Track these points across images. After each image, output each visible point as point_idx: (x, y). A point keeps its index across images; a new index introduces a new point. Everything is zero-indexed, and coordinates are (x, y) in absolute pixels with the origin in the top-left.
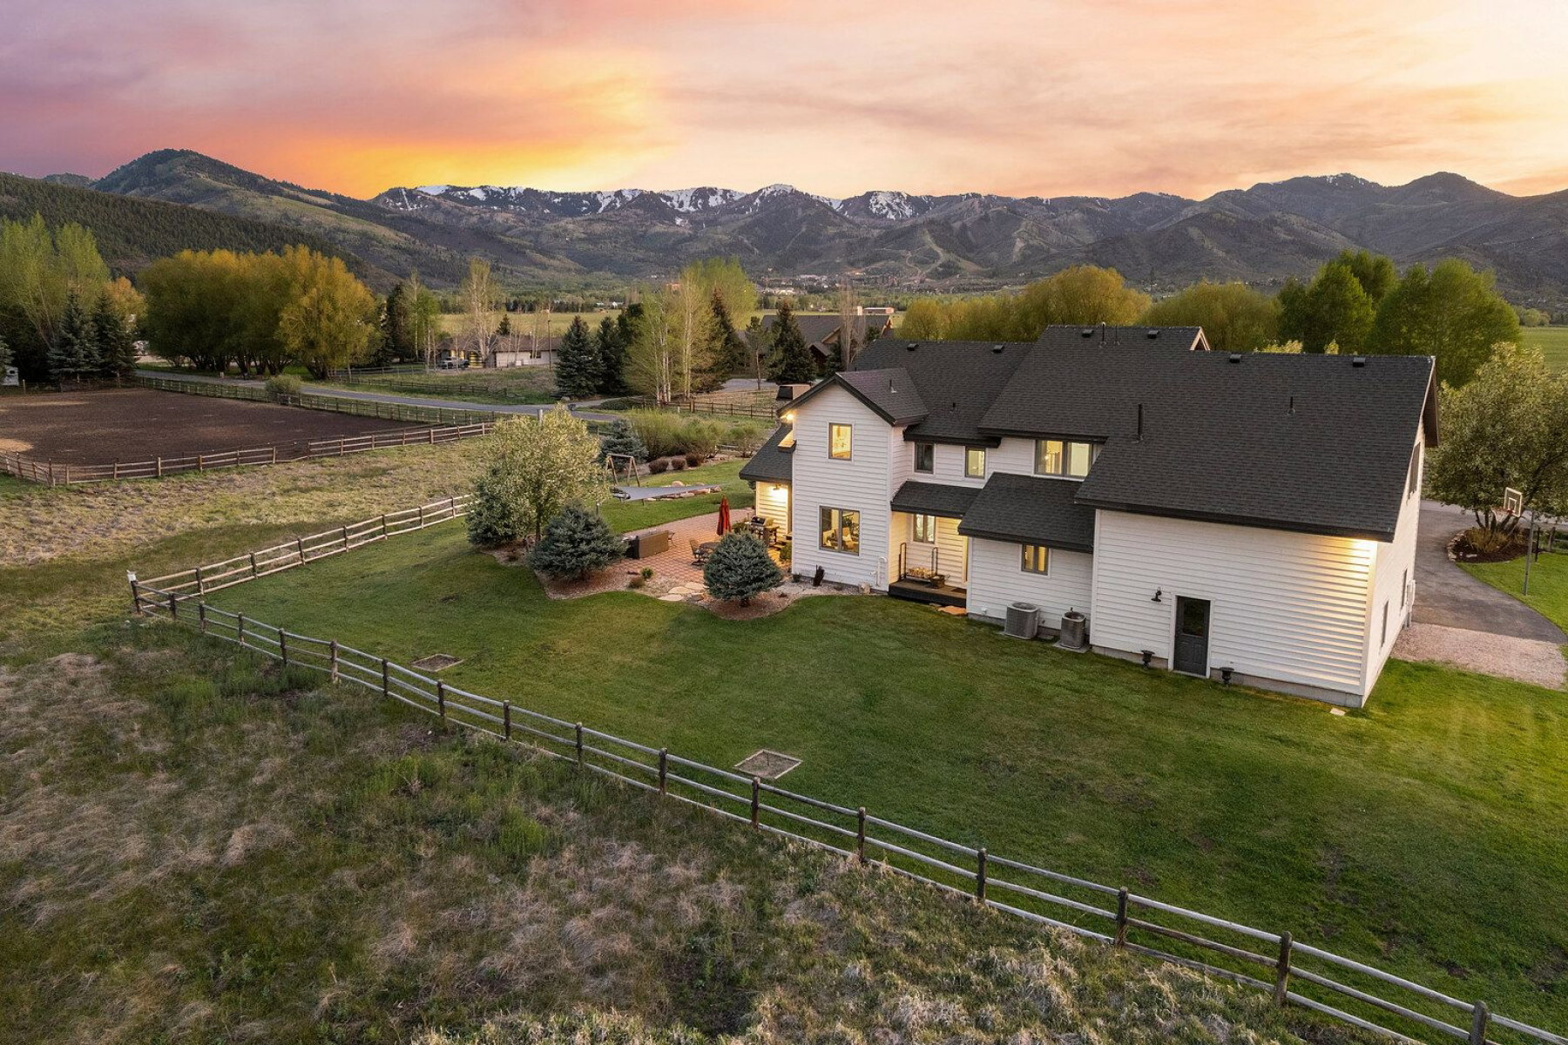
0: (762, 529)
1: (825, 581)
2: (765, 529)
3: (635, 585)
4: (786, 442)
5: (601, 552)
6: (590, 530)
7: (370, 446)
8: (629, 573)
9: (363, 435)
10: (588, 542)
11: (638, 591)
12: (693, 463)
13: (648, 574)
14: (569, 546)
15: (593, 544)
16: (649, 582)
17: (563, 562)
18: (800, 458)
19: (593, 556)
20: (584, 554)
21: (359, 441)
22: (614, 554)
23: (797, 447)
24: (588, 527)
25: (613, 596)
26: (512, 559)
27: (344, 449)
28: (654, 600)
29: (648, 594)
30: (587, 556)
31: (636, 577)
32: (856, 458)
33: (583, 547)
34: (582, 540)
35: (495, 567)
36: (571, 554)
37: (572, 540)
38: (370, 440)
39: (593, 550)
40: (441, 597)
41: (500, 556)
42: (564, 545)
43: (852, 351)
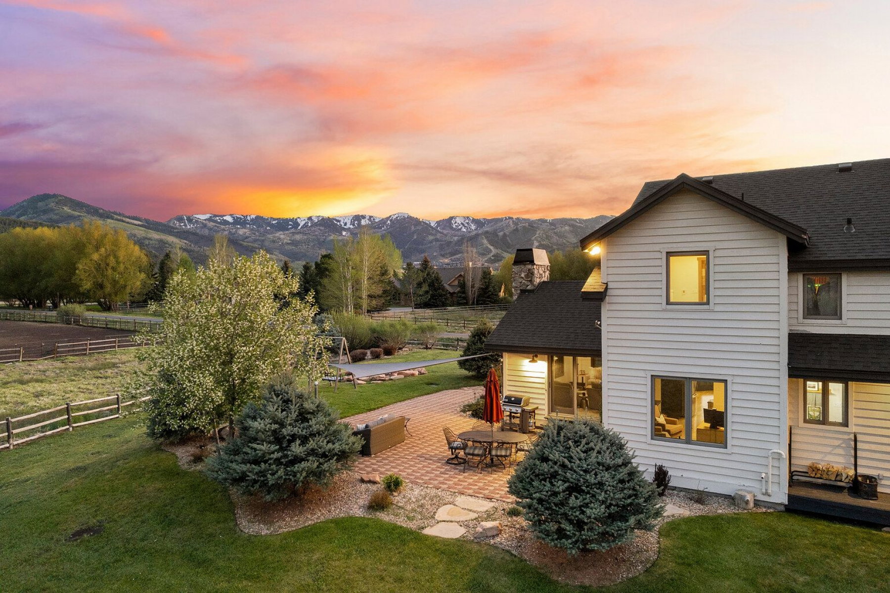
0: (519, 410)
1: (674, 488)
2: (523, 411)
3: (378, 504)
4: (592, 284)
5: (324, 455)
6: (307, 420)
7: (114, 347)
8: (362, 481)
9: (108, 338)
10: (304, 440)
11: (384, 517)
12: (389, 352)
13: (393, 485)
14: (274, 447)
15: (312, 444)
16: (397, 498)
17: (262, 473)
18: (614, 307)
19: (312, 464)
20: (297, 460)
21: (105, 343)
22: (343, 456)
23: (609, 292)
24: (303, 416)
25: (346, 525)
26: (198, 459)
27: (90, 349)
28: (417, 537)
29: (402, 522)
30: (303, 465)
31: (374, 488)
32: (718, 300)
33: (297, 449)
34: (294, 437)
35: (173, 473)
36: (278, 461)
37: (277, 438)
38: (115, 342)
39: (313, 452)
41: (183, 454)
42: (264, 447)
43: (473, 287)
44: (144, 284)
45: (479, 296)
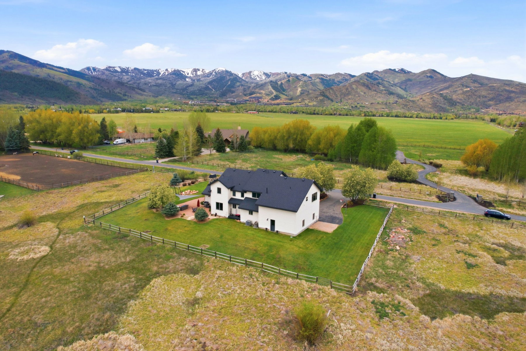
0: (206, 204)
1: (217, 216)
3: (182, 216)
4: (210, 190)
5: (176, 211)
8: (181, 214)
11: (183, 218)
12: (193, 183)
13: (184, 215)
15: (174, 209)
17: (168, 213)
18: (212, 192)
19: (174, 212)
22: (178, 211)
24: (173, 206)
25: (178, 219)
26: (157, 211)
28: (186, 220)
32: (222, 194)
33: (172, 210)
35: (154, 213)
36: (170, 211)
37: (170, 209)
40: (145, 219)
41: (154, 210)
42: (168, 210)
43: (236, 142)
44: (99, 138)
45: (239, 146)
